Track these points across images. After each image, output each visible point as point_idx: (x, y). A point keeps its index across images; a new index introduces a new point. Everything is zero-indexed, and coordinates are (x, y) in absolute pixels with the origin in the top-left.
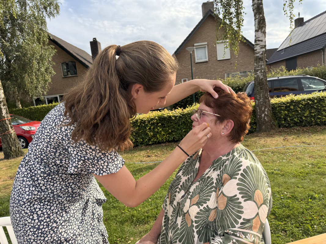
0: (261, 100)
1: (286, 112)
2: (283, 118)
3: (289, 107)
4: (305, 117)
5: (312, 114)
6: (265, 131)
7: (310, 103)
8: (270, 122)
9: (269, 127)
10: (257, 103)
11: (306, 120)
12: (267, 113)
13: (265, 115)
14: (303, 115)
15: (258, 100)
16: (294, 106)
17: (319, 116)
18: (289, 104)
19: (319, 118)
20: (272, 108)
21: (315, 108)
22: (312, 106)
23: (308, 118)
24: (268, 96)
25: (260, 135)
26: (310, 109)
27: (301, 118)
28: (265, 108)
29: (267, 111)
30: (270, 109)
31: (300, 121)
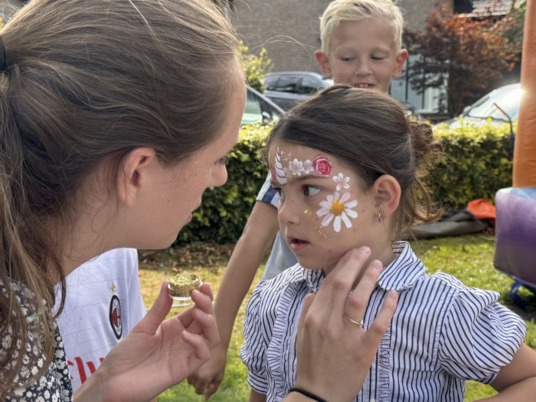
4: (228, 207)
5: (246, 199)
7: (245, 157)
11: (229, 221)
14: (221, 202)
22: (247, 169)
23: (236, 214)
26: (241, 182)
27: (216, 212)
31: (211, 221)
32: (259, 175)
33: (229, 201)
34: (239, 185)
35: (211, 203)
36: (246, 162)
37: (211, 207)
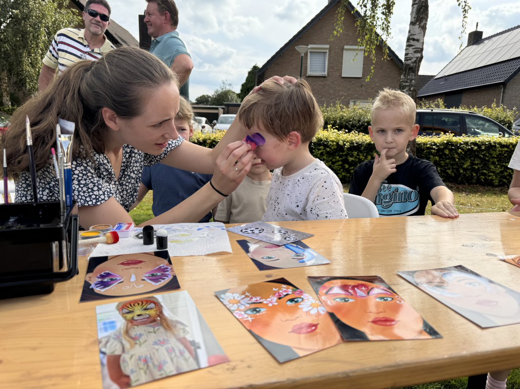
1: (437, 158)
3: (442, 150)
4: (464, 169)
7: (476, 148)
11: (464, 175)
14: (461, 166)
18: (442, 147)
19: (484, 173)
20: (417, 149)
32: (482, 156)
33: (465, 166)
34: (471, 160)
35: (456, 167)
36: (476, 150)
37: (456, 168)
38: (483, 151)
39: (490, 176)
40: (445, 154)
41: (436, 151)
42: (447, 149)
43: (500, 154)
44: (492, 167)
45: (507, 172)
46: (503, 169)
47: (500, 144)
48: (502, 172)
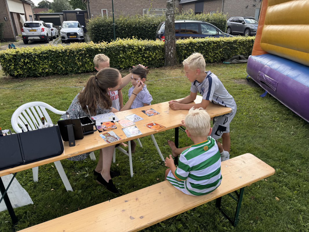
0: (169, 41)
1: (186, 52)
2: (183, 56)
3: (188, 47)
6: (170, 66)
7: (202, 45)
8: (174, 58)
9: (173, 62)
10: (166, 43)
12: (173, 51)
13: (171, 53)
15: (167, 40)
16: (192, 47)
17: (207, 56)
18: (188, 46)
19: (207, 57)
20: (177, 48)
21: (205, 50)
22: (203, 48)
24: (174, 37)
25: (166, 68)
26: (201, 50)
28: (171, 47)
29: (173, 50)
30: (175, 48)
32: (205, 49)
38: (206, 46)
39: (209, 58)
40: (189, 49)
41: (185, 48)
42: (190, 46)
43: (213, 47)
44: (210, 54)
45: (216, 55)
46: (214, 54)
47: (213, 42)
48: (214, 55)
